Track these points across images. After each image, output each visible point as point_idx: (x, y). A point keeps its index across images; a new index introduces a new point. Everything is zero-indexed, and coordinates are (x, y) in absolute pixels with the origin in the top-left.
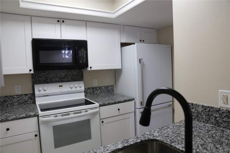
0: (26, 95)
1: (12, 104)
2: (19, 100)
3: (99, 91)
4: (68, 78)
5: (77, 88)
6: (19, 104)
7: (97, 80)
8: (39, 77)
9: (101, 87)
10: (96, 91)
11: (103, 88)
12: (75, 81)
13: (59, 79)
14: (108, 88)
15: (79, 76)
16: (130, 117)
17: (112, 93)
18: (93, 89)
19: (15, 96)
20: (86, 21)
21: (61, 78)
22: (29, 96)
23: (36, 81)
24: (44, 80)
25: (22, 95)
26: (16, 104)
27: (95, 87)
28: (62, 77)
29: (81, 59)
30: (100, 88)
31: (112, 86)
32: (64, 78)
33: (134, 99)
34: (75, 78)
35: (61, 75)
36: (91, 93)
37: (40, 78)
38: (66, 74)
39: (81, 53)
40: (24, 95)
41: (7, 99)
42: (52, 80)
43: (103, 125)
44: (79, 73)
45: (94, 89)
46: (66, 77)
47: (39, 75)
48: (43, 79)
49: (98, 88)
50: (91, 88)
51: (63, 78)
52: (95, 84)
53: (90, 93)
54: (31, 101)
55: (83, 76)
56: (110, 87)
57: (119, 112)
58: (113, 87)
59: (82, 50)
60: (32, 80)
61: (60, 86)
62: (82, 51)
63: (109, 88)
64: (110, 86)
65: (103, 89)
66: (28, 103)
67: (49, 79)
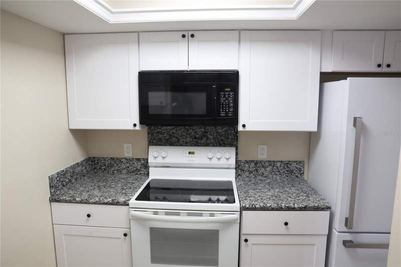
0: (138, 160)
1: (120, 171)
2: (128, 167)
3: (269, 169)
4: (208, 138)
5: (221, 160)
6: (129, 172)
7: (266, 146)
8: (159, 133)
9: (274, 162)
10: (263, 170)
11: (279, 164)
12: (220, 145)
13: (192, 140)
14: (288, 165)
15: (229, 136)
16: (315, 245)
17: (297, 177)
18: (255, 164)
19: (124, 160)
20: (240, 30)
21: (195, 138)
22: (143, 162)
23: (154, 139)
24: (167, 138)
25: (133, 159)
26: (124, 171)
27: (262, 160)
28: (197, 136)
29: (223, 109)
30: (272, 163)
31: (300, 162)
32: (202, 139)
33: (328, 208)
34: (222, 140)
35: (195, 133)
36: (252, 172)
37: (160, 135)
38: (205, 131)
39: (224, 97)
40: (136, 159)
41: (113, 162)
42: (180, 139)
43: (247, 245)
44: (229, 131)
45: (258, 165)
46: (205, 136)
47: (159, 130)
48: (165, 137)
49: (267, 164)
50: (252, 161)
51: (199, 139)
52: (263, 154)
53: (248, 171)
54: (145, 170)
55: (237, 137)
56: (294, 164)
57: (287, 229)
58: (302, 165)
59: (228, 91)
60: (148, 137)
61: (190, 153)
62: (227, 93)
63: (293, 166)
64: (294, 162)
65: (277, 167)
66: (140, 174)
67: (175, 137)
